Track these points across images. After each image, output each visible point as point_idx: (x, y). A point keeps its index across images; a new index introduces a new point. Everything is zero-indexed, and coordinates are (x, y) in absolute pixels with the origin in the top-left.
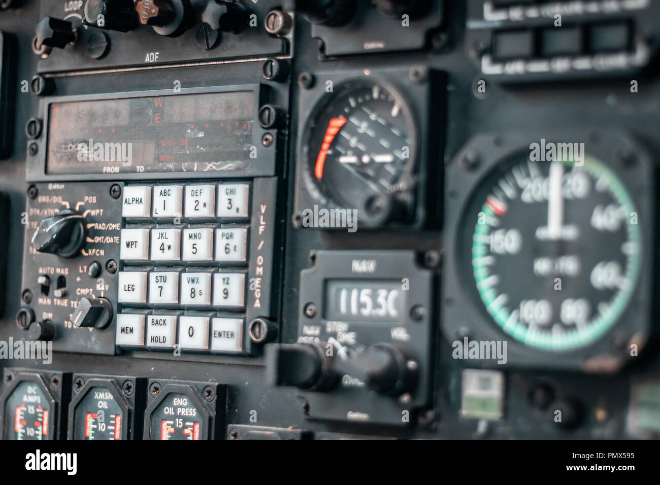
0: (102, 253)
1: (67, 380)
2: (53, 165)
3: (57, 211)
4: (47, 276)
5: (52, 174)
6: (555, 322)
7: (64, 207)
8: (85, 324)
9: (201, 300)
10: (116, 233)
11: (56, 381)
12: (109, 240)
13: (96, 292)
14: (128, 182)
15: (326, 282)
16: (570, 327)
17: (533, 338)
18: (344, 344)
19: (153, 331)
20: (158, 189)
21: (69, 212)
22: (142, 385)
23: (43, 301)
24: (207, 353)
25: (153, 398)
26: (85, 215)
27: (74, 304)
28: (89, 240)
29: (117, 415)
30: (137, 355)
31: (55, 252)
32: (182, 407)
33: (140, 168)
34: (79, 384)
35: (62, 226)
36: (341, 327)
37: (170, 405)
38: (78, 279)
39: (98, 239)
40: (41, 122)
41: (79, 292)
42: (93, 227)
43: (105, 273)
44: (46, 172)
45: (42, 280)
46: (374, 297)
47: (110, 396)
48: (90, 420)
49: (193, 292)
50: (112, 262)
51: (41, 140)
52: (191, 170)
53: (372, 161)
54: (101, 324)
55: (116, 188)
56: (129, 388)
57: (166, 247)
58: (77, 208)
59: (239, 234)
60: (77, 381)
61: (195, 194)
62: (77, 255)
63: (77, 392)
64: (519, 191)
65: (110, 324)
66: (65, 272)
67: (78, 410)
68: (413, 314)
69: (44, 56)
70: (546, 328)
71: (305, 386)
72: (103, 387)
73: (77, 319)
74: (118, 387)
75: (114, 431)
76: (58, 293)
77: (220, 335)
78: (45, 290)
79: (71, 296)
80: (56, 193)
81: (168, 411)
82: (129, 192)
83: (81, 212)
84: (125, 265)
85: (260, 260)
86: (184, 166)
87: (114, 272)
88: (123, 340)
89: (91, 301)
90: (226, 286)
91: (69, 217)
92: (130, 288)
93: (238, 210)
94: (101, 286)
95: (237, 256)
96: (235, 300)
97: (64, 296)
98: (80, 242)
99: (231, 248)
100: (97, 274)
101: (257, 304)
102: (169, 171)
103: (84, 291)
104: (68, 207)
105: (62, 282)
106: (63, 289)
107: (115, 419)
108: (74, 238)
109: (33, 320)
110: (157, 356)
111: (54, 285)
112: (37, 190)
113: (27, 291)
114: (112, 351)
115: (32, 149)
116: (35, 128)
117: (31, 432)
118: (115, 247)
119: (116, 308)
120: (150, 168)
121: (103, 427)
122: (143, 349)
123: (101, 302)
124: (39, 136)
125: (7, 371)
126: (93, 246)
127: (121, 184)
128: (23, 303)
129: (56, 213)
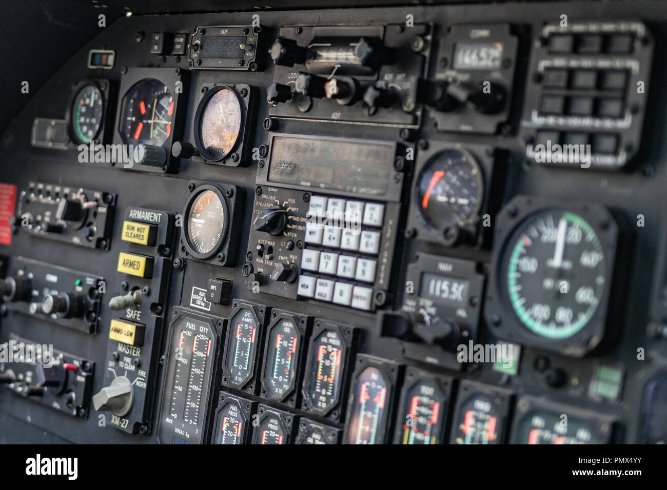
0: (295, 235)
1: (269, 311)
2: (272, 176)
3: (272, 205)
4: (262, 245)
5: (271, 181)
6: (551, 320)
7: (276, 204)
8: (280, 279)
9: (349, 274)
10: (304, 224)
11: (262, 311)
12: (300, 228)
13: (290, 259)
14: (314, 194)
15: (422, 274)
16: (560, 325)
17: (538, 327)
18: (429, 314)
19: (320, 289)
20: (331, 201)
21: (278, 207)
22: (311, 321)
23: (259, 260)
24: (349, 307)
25: (316, 331)
26: (288, 210)
27: (277, 265)
28: (289, 226)
29: (294, 337)
30: (311, 302)
31: (268, 231)
32: (332, 338)
33: (322, 185)
34: (275, 315)
35: (272, 216)
36: (428, 303)
37: (326, 336)
38: (280, 250)
39: (294, 227)
40: (268, 147)
41: (280, 258)
42: (292, 219)
43: (296, 249)
44: (268, 180)
45: (259, 247)
46: (450, 287)
47: (291, 325)
48: (279, 338)
49: (345, 268)
50: (300, 242)
51: (266, 160)
52: (351, 191)
53: (456, 203)
54: (290, 280)
55: (307, 196)
56: (303, 322)
57: (332, 238)
58: (284, 205)
59: (375, 236)
60: (274, 313)
61: (352, 207)
62: (280, 235)
63: (273, 320)
64: (540, 234)
65: (295, 281)
66: (273, 244)
67: (273, 331)
68: (471, 303)
69: (274, 105)
70: (546, 322)
71: (401, 338)
72: (287, 320)
73: (275, 276)
74: (297, 320)
75: (292, 347)
76: (267, 257)
77: (358, 297)
78: (261, 253)
79: (275, 260)
80: (272, 193)
81: (324, 340)
82: (314, 200)
83: (285, 208)
84: (308, 245)
85: (386, 254)
86: (348, 188)
87: (301, 248)
88: (302, 291)
89: (285, 265)
90: (364, 268)
91: (278, 211)
92: (309, 260)
93: (376, 221)
94: (293, 257)
95: (372, 249)
96: (368, 277)
97: (271, 259)
98: (283, 228)
99: (369, 244)
100: (291, 248)
101: (381, 281)
102: (338, 190)
103: (283, 258)
104: (278, 204)
105: (270, 250)
106: (270, 255)
107: (293, 340)
108: (279, 224)
109: (252, 272)
110: (322, 304)
111: (266, 251)
112: (262, 190)
113: (250, 252)
114: (295, 298)
115: (261, 164)
116: (264, 151)
117: (245, 340)
118: (303, 233)
119: (300, 272)
120: (328, 186)
121: (285, 343)
122: (313, 299)
123: (291, 266)
124: (266, 156)
125: (235, 301)
126: (291, 230)
127: (310, 194)
128: (247, 260)
129: (271, 207)
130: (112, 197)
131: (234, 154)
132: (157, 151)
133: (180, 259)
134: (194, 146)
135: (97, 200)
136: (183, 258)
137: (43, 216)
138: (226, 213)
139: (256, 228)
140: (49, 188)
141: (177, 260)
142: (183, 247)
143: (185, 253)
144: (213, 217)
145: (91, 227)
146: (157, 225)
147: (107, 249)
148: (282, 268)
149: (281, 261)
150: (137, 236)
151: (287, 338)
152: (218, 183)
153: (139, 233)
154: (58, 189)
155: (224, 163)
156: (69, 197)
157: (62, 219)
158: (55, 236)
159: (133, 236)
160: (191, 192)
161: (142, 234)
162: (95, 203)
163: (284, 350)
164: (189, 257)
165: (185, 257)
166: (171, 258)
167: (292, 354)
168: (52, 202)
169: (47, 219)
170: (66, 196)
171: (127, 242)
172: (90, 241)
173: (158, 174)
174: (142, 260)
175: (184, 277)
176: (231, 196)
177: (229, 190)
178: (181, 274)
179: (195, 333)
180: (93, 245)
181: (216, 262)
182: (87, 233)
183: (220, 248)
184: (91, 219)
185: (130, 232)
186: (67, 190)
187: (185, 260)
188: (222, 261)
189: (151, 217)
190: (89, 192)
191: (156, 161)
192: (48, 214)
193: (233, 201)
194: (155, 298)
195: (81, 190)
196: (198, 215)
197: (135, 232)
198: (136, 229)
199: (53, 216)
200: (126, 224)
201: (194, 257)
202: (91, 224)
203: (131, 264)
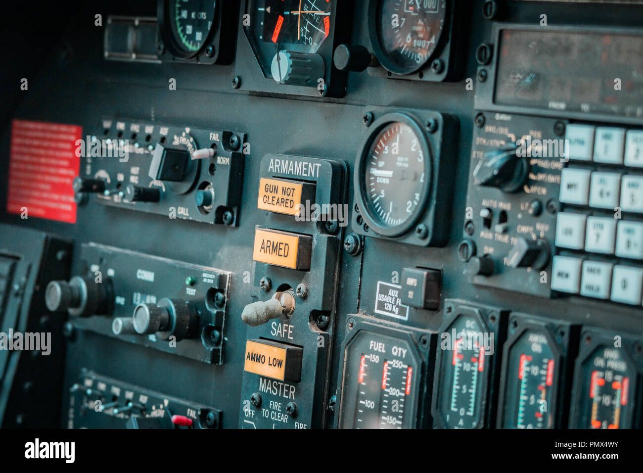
0: (544, 191)
1: (505, 317)
2: (500, 96)
3: (503, 143)
4: (490, 210)
5: (500, 104)
7: (509, 140)
8: (523, 264)
9: (636, 253)
10: (557, 172)
11: (493, 318)
12: (551, 179)
13: (537, 232)
14: (573, 121)
19: (588, 279)
20: (601, 131)
22: (576, 332)
23: (485, 234)
25: (586, 347)
27: (515, 241)
28: (532, 177)
29: (550, 360)
30: (574, 300)
31: (498, 186)
32: (612, 359)
33: (585, 107)
34: (516, 324)
35: (504, 161)
37: (602, 356)
38: (520, 216)
39: (541, 177)
40: (492, 47)
41: (520, 229)
42: (536, 164)
43: (546, 214)
44: (494, 101)
45: (484, 213)
47: (543, 340)
48: (524, 362)
49: (628, 244)
50: (553, 203)
51: (491, 68)
52: (634, 116)
54: (539, 264)
55: (560, 125)
56: (562, 334)
57: (605, 193)
60: (514, 320)
61: (636, 140)
62: (519, 191)
63: (513, 332)
65: (548, 266)
66: (506, 206)
67: (513, 351)
72: (537, 330)
73: (513, 260)
74: (552, 331)
75: (546, 376)
76: (499, 228)
78: (488, 223)
79: (511, 232)
80: (503, 123)
81: (599, 362)
82: (573, 131)
86: (627, 111)
87: (554, 212)
88: (559, 284)
89: (529, 242)
92: (569, 232)
94: (542, 228)
97: (505, 231)
98: (522, 180)
100: (538, 213)
102: (612, 113)
103: (524, 229)
104: (513, 140)
105: (504, 217)
106: (504, 225)
107: (547, 364)
108: (517, 173)
109: (475, 253)
110: (593, 303)
111: (496, 219)
112: (484, 118)
113: (470, 222)
114: (547, 294)
115: (482, 76)
116: (486, 54)
117: (467, 367)
118: (557, 187)
119: (553, 250)
120: (594, 108)
121: (535, 370)
122: (578, 295)
123: (539, 243)
124: (488, 63)
125: (448, 302)
126: (535, 183)
127: (566, 122)
128: (466, 234)
129: (501, 145)
130: (239, 139)
131: (437, 61)
132: (310, 61)
133: (355, 238)
134: (370, 50)
135: (213, 146)
136: (360, 236)
137: (127, 175)
138: (428, 159)
139: (477, 181)
140: (135, 128)
141: (350, 239)
142: (359, 218)
143: (362, 226)
144: (406, 165)
145: (206, 190)
146: (315, 182)
147: (234, 225)
148: (524, 247)
149: (522, 235)
150: (283, 201)
151: (537, 360)
152: (413, 110)
153: (286, 197)
154: (149, 130)
155: (421, 76)
156: (168, 140)
157: (157, 179)
158: (147, 207)
159: (275, 202)
160: (369, 125)
161: (290, 198)
162: (212, 151)
163: (533, 381)
164: (370, 233)
165: (363, 233)
166: (339, 236)
167: (547, 388)
168: (141, 151)
169: (134, 180)
170: (163, 140)
171: (266, 212)
172: (207, 213)
173: (313, 100)
174: (293, 241)
175: (362, 265)
176: (435, 130)
177: (432, 121)
178: (357, 263)
179: (386, 357)
180: (210, 219)
181: (414, 239)
182: (200, 201)
183: (420, 218)
184: (205, 176)
185: (271, 195)
186: (164, 131)
187: (363, 238)
188: (425, 237)
189: (304, 169)
190: (199, 132)
191: (308, 77)
192: (135, 170)
193: (437, 137)
194: (316, 301)
195: (188, 130)
196: (381, 164)
197: (280, 195)
198: (280, 190)
199: (143, 174)
200: (263, 182)
201: (378, 234)
202: (205, 184)
203: (275, 248)
